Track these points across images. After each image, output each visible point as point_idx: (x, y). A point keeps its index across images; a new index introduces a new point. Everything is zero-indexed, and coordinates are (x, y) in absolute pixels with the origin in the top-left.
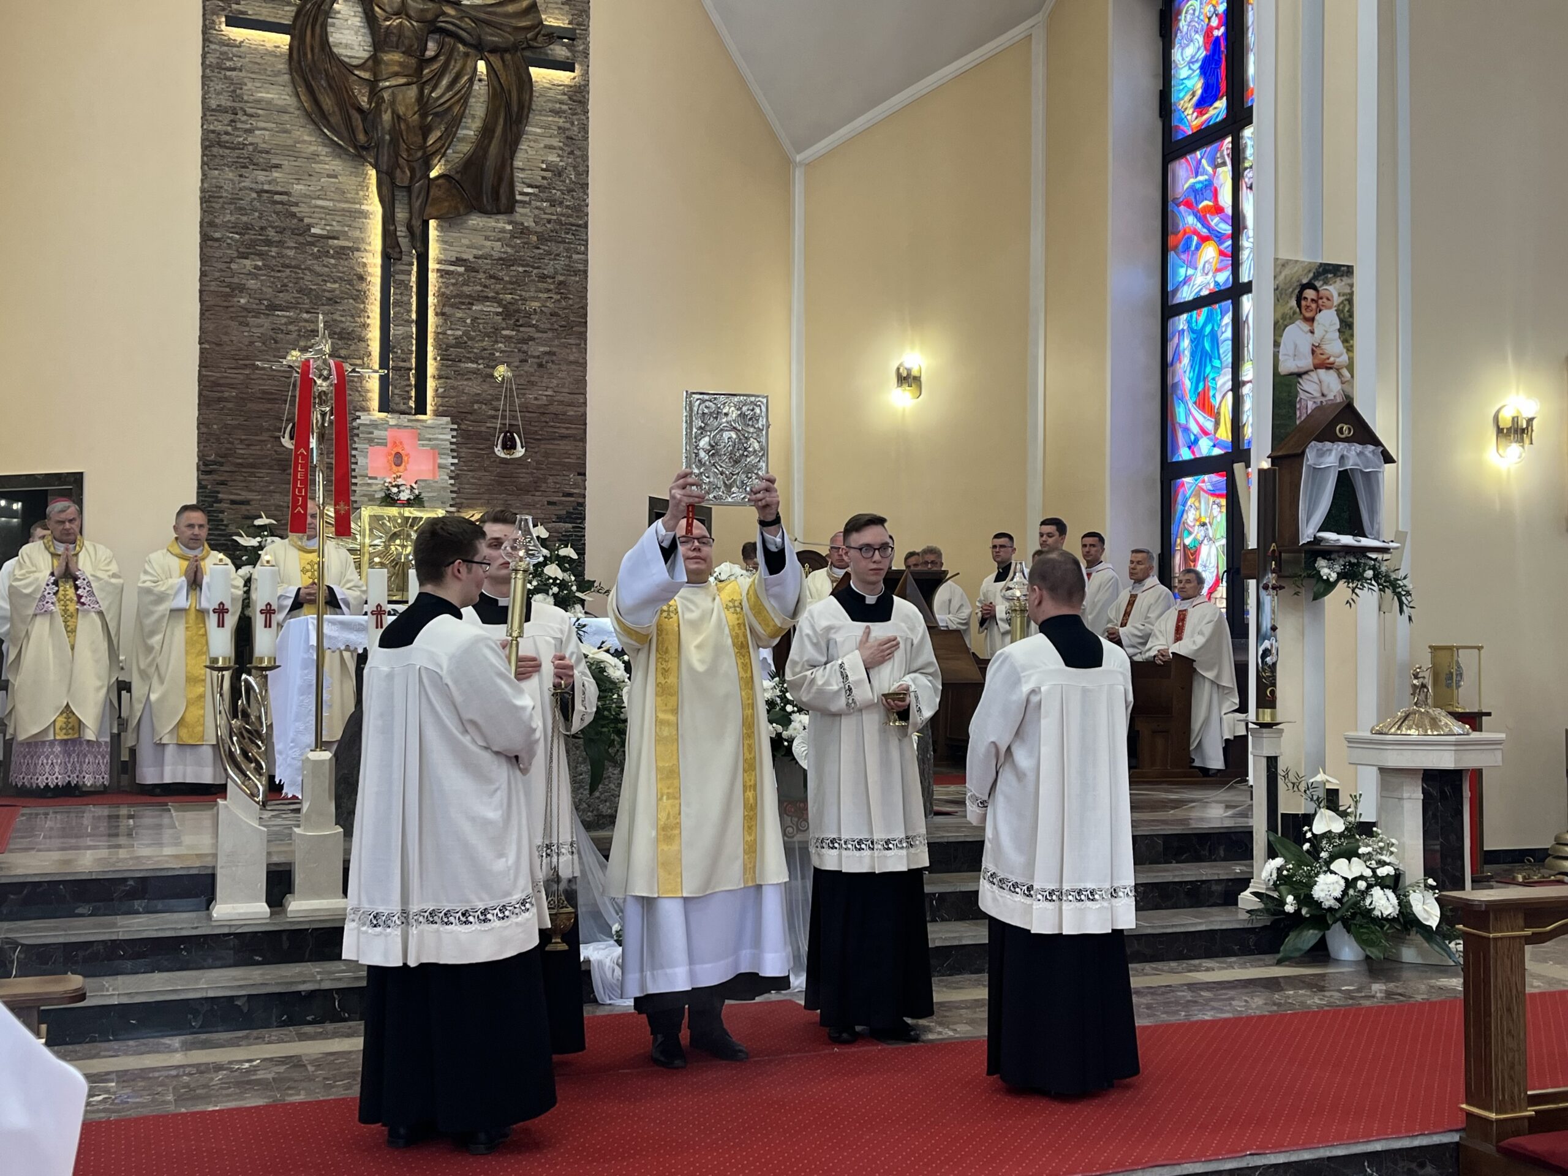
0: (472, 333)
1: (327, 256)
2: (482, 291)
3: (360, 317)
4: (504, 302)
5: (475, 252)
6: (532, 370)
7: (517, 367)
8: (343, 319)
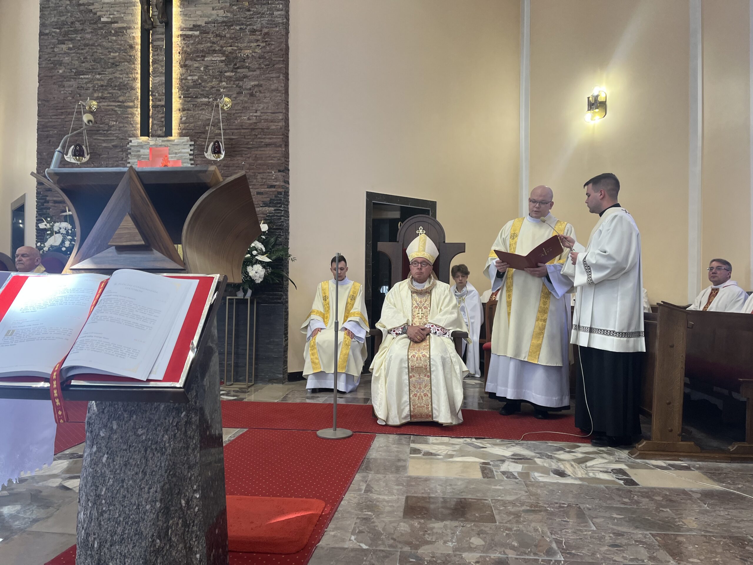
0: (205, 77)
1: (110, 35)
2: (211, 47)
3: (132, 74)
4: (227, 53)
5: (206, 19)
6: (246, 99)
7: (236, 98)
8: (121, 76)
